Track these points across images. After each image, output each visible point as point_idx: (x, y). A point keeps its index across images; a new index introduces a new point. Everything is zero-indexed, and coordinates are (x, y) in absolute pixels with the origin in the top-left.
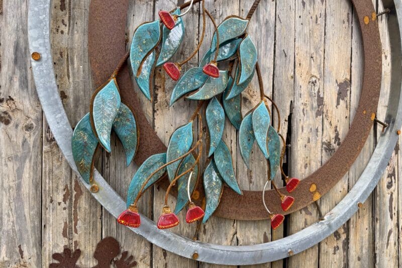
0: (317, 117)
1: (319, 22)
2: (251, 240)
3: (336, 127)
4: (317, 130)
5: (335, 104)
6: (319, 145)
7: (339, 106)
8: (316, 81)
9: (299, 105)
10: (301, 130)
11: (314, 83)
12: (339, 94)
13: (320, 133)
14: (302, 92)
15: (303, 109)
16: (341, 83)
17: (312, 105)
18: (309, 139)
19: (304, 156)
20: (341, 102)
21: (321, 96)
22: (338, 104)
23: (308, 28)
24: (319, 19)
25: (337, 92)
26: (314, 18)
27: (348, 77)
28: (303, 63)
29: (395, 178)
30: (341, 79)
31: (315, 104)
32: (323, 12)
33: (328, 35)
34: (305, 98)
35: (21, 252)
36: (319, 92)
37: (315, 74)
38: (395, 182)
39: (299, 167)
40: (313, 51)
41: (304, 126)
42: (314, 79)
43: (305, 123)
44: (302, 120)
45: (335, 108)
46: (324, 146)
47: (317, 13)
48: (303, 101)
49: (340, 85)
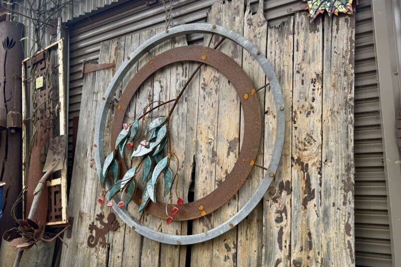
0: (211, 164)
1: (214, 106)
2: (169, 232)
3: (227, 170)
4: (212, 172)
5: (226, 155)
6: (213, 182)
7: (229, 157)
8: (211, 142)
9: (200, 157)
10: (201, 172)
11: (210, 143)
12: (229, 148)
13: (214, 174)
14: (202, 149)
15: (203, 160)
16: (231, 141)
17: (209, 157)
18: (206, 178)
19: (202, 188)
20: (231, 153)
21: (215, 150)
22: (228, 154)
23: (207, 111)
24: (214, 104)
25: (227, 147)
26: (211, 104)
27: (237, 136)
28: (203, 132)
29: (286, 215)
30: (231, 138)
31: (211, 156)
32: (217, 99)
33: (220, 112)
34: (204, 153)
35: (90, 211)
36: (213, 148)
37: (211, 138)
38: (286, 218)
39: (199, 194)
40: (209, 124)
41: (203, 170)
42: (210, 141)
43: (204, 168)
44: (202, 166)
45: (226, 158)
46: (216, 182)
47: (213, 100)
48: (203, 155)
49: (230, 143)
